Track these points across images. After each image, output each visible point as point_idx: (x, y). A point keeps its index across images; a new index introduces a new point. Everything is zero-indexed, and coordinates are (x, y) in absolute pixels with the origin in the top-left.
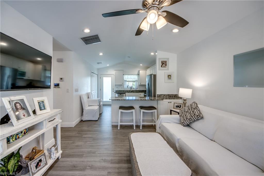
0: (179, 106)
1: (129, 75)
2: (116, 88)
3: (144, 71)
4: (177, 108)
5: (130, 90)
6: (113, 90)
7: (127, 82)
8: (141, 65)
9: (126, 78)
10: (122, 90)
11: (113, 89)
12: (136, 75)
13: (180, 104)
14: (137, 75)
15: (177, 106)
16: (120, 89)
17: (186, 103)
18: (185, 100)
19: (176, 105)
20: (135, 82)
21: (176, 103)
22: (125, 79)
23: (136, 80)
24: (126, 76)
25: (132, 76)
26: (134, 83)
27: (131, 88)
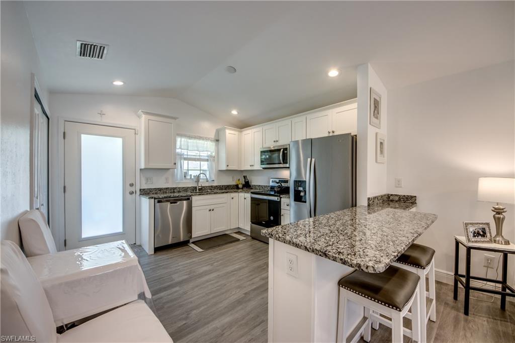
0: (482, 233)
1: (190, 137)
2: (144, 181)
3: (236, 133)
4: (476, 239)
5: (194, 185)
6: (133, 189)
7: (185, 159)
8: (234, 112)
9: (180, 148)
10: (167, 189)
11: (131, 185)
12: (211, 141)
13: (484, 226)
14: (214, 141)
15: (477, 234)
16: (160, 183)
17: (503, 219)
18: (498, 211)
19: (471, 229)
20: (207, 160)
21: (471, 224)
22: (178, 151)
23: (211, 156)
24: (183, 139)
25: (201, 142)
26: (205, 166)
27: (198, 178)
